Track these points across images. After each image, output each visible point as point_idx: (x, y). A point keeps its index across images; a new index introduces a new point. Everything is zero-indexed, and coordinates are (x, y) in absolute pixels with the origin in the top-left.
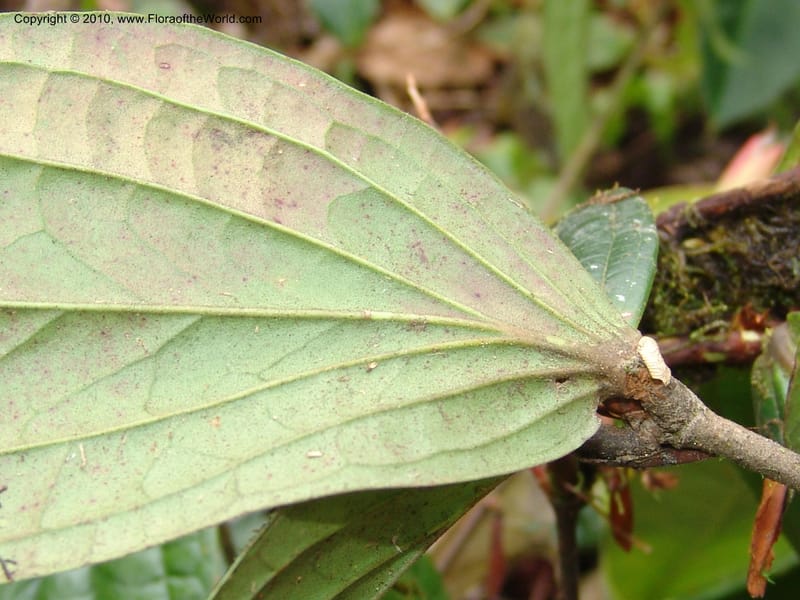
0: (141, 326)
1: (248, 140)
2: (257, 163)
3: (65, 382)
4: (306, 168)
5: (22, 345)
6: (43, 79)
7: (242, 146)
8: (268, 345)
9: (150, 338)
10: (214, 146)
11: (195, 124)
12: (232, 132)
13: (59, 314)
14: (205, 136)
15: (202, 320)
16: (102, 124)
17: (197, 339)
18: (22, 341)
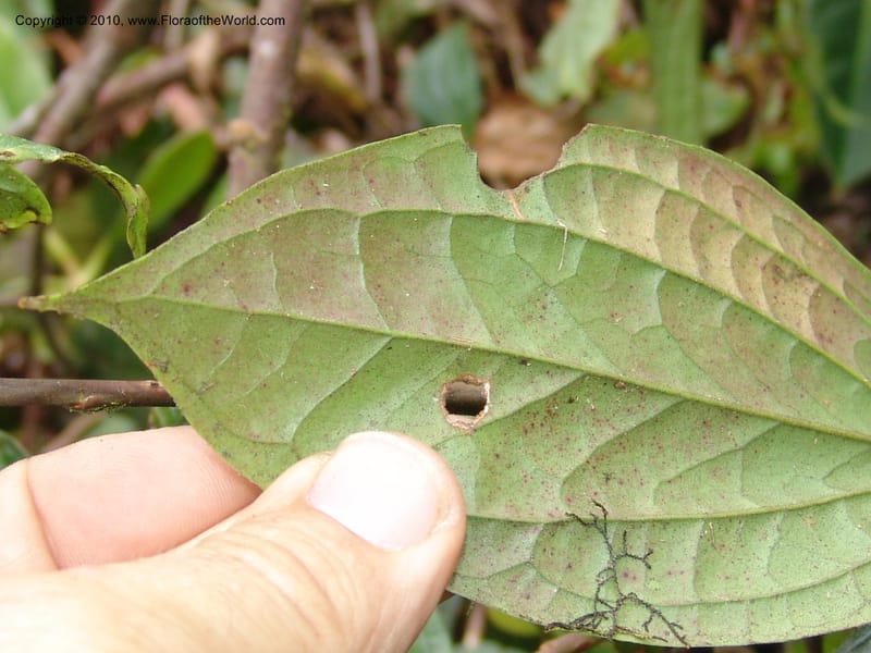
0: (733, 422)
1: (797, 280)
2: (805, 301)
3: (674, 459)
4: (835, 312)
5: (647, 421)
6: (660, 194)
7: (793, 284)
8: (821, 455)
9: (741, 435)
10: (774, 279)
11: (764, 258)
12: (788, 271)
13: (679, 400)
14: (769, 269)
15: (779, 426)
16: (699, 242)
17: (772, 441)
18: (647, 418)
